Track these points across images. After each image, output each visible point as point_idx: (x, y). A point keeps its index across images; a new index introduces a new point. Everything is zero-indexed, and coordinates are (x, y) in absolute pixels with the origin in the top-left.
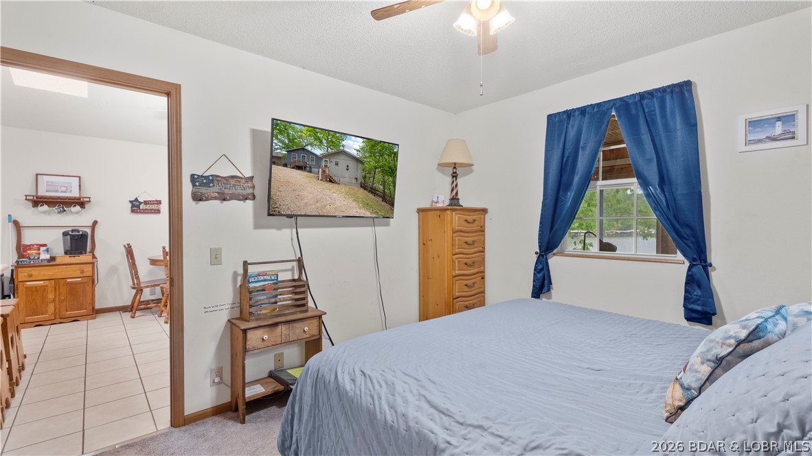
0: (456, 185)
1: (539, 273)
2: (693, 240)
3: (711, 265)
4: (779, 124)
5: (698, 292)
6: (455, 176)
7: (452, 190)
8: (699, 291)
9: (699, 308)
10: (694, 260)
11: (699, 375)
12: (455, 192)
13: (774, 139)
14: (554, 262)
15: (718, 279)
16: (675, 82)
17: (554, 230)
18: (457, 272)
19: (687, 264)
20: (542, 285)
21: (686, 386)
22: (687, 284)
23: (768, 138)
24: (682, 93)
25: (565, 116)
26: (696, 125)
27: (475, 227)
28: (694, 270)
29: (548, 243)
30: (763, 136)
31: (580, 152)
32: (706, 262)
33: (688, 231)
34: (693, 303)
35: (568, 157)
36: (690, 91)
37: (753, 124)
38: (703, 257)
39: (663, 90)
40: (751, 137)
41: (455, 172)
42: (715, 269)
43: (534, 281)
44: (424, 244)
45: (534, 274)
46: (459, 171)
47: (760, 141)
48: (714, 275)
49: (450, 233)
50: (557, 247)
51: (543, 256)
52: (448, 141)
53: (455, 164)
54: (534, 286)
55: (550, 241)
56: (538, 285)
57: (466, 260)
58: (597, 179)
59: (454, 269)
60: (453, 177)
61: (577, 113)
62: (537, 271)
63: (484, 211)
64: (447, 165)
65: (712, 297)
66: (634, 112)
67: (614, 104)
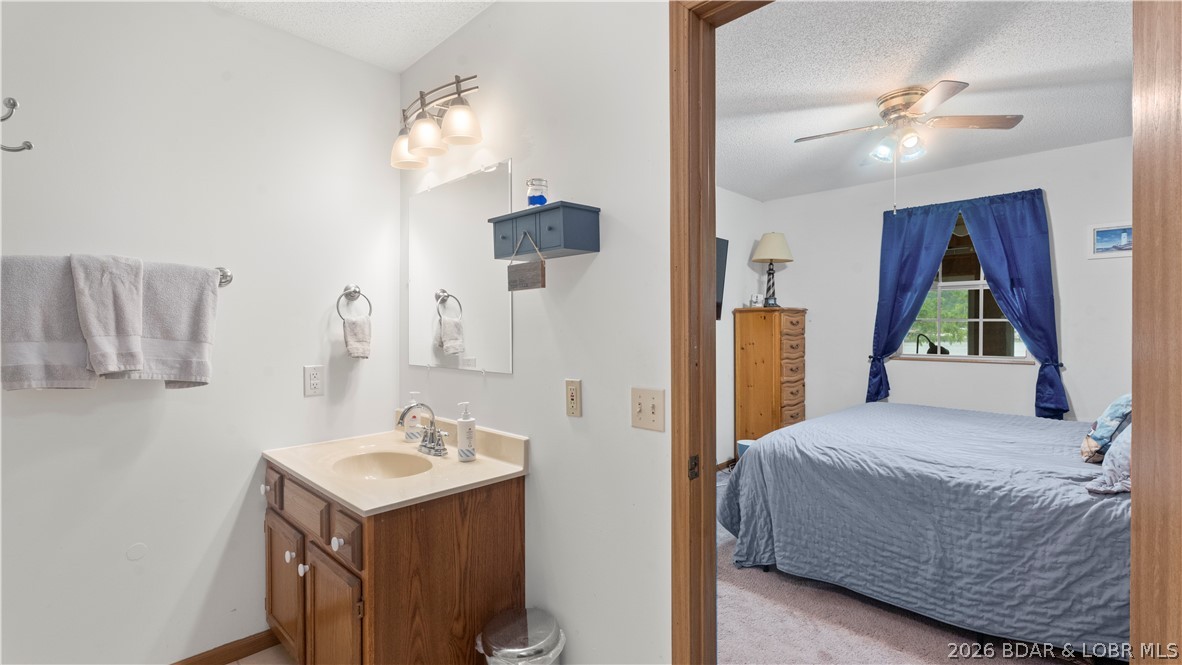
0: (773, 284)
1: (874, 377)
2: (1044, 341)
3: (1062, 365)
4: (1124, 235)
5: (1049, 391)
6: (771, 273)
7: (769, 289)
8: (1051, 390)
9: (1052, 406)
10: (1047, 360)
11: (1109, 428)
12: (771, 291)
13: (1120, 249)
14: (891, 366)
15: (1069, 378)
16: (1027, 189)
17: (891, 334)
18: (785, 379)
19: (1038, 365)
20: (878, 389)
21: (1099, 437)
22: (1039, 383)
23: (1114, 247)
24: (1033, 201)
25: (906, 214)
26: (1047, 233)
27: (797, 329)
28: (1046, 370)
29: (886, 347)
30: (1110, 245)
31: (923, 253)
32: (1057, 362)
33: (1040, 333)
34: (1046, 401)
35: (908, 257)
36: (1041, 200)
37: (1102, 234)
38: (1054, 357)
39: (1014, 196)
40: (1100, 246)
41: (770, 268)
42: (1065, 369)
43: (869, 386)
44: (743, 349)
45: (870, 379)
46: (776, 266)
47: (1107, 250)
48: (1063, 374)
49: (778, 336)
50: (895, 350)
51: (879, 360)
52: (764, 235)
53: (771, 260)
54: (868, 392)
55: (886, 344)
56: (874, 391)
57: (791, 366)
58: (937, 280)
59: (781, 375)
60: (769, 274)
61: (919, 212)
62: (873, 375)
63: (803, 312)
64: (763, 261)
65: (1064, 396)
66: (983, 214)
67: (961, 206)
